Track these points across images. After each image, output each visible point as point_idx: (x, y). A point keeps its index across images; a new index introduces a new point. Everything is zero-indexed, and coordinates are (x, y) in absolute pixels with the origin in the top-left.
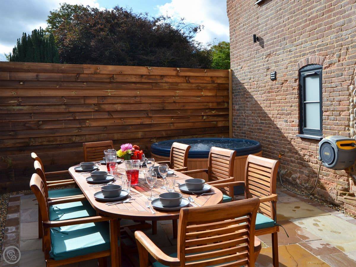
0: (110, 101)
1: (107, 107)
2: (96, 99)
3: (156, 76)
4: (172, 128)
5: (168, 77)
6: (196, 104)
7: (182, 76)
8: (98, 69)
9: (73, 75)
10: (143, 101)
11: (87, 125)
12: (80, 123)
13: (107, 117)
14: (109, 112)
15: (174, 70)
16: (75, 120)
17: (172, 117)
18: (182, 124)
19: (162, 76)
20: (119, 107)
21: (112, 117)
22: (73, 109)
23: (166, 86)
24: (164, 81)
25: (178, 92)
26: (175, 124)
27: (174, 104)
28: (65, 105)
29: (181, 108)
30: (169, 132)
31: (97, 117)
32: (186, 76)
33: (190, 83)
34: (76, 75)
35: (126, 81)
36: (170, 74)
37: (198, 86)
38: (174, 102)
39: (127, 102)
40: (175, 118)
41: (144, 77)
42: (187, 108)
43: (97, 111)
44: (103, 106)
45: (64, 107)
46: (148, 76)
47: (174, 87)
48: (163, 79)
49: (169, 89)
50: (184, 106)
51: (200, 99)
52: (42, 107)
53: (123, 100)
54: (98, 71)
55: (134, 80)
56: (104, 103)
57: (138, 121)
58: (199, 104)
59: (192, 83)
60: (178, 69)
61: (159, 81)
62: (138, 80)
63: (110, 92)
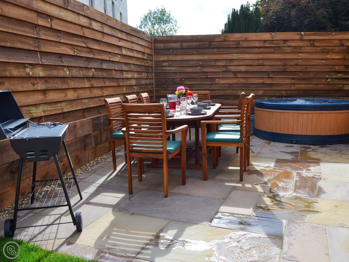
0: (235, 63)
1: (233, 68)
2: (225, 62)
3: (279, 41)
4: (293, 88)
5: (291, 41)
6: (320, 67)
7: (307, 40)
8: (227, 37)
9: (207, 43)
10: (266, 64)
11: (217, 82)
12: (211, 81)
13: (232, 76)
14: (235, 73)
15: (298, 34)
16: (207, 78)
17: (293, 79)
18: (303, 86)
19: (285, 41)
20: (243, 69)
21: (237, 77)
22: (206, 70)
23: (289, 50)
24: (287, 45)
25: (301, 56)
26: (296, 85)
27: (296, 66)
28: (200, 66)
29: (303, 71)
30: (289, 92)
31: (225, 76)
32: (311, 40)
33: (314, 46)
34: (209, 42)
35: (250, 46)
36: (293, 38)
37: (323, 49)
38: (296, 65)
39: (251, 64)
40: (296, 80)
41: (268, 42)
42: (309, 70)
43: (224, 71)
44: (230, 68)
45: (200, 68)
46: (272, 41)
47: (297, 50)
48: (286, 43)
49: (292, 53)
50: (306, 68)
51: (325, 62)
52: (185, 68)
53: (247, 63)
54: (227, 39)
55: (257, 44)
56: (230, 65)
57: (260, 81)
58: (324, 67)
59: (317, 47)
60: (303, 33)
61: (281, 45)
62: (261, 45)
63: (235, 56)
